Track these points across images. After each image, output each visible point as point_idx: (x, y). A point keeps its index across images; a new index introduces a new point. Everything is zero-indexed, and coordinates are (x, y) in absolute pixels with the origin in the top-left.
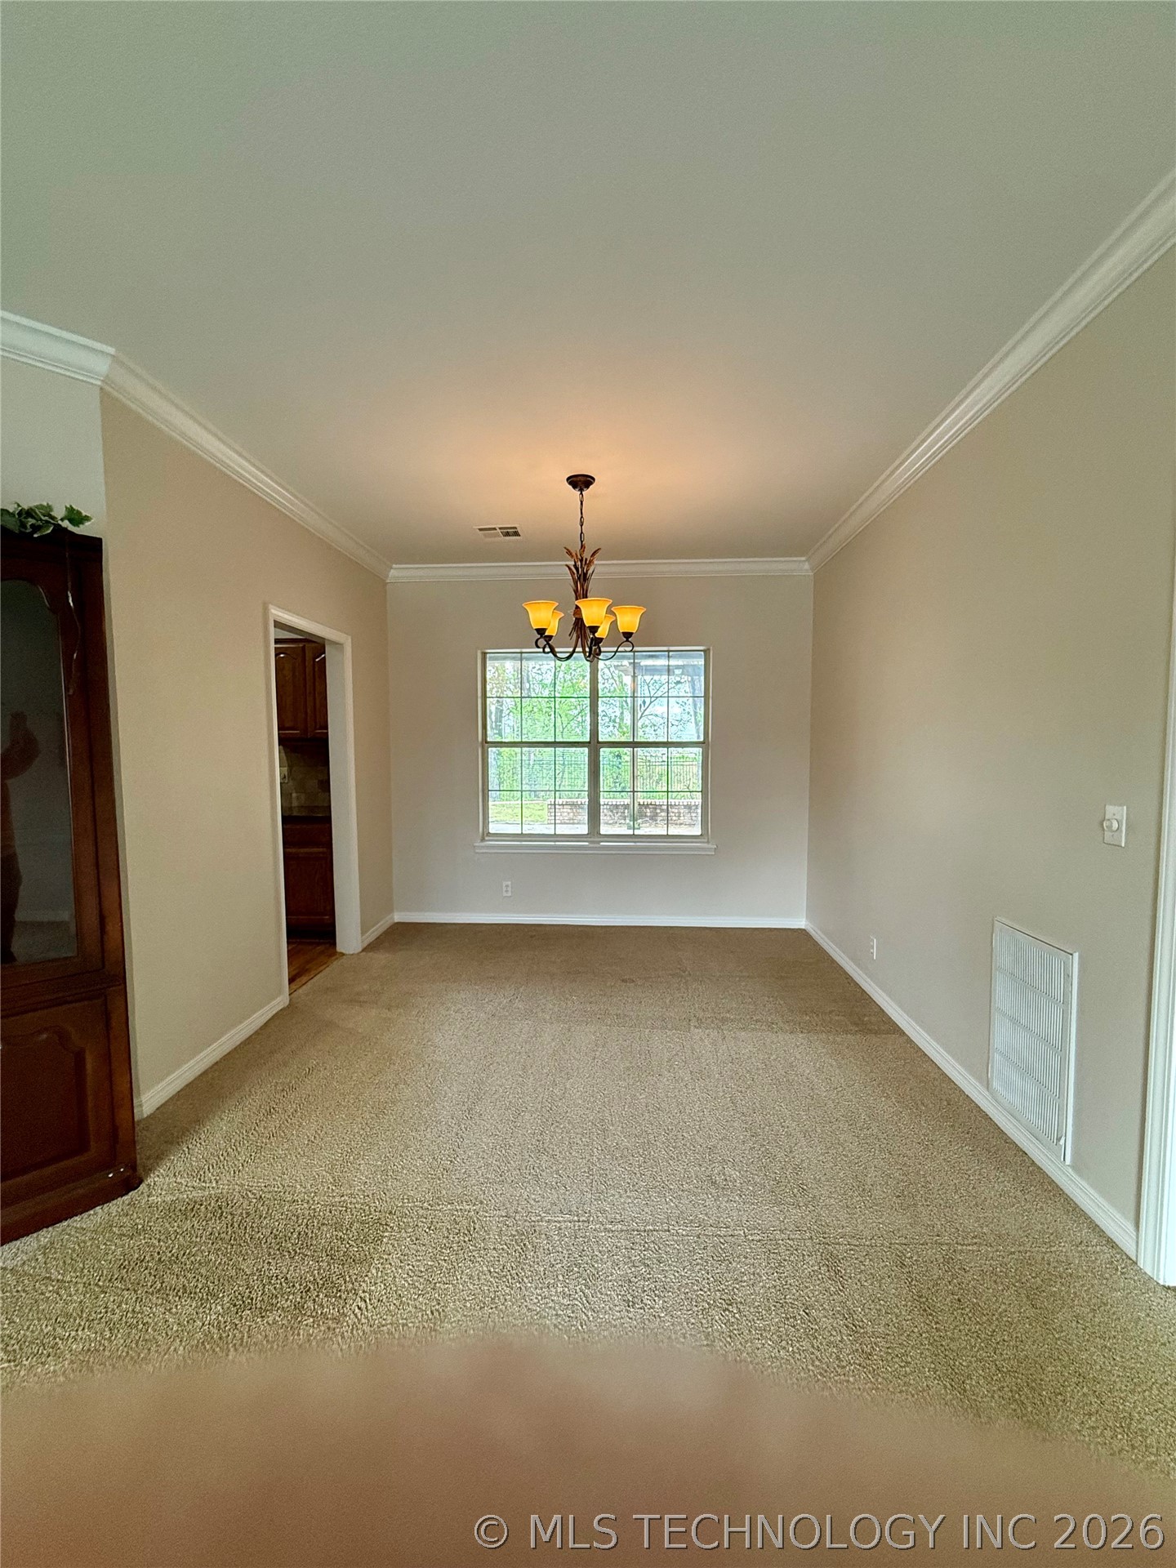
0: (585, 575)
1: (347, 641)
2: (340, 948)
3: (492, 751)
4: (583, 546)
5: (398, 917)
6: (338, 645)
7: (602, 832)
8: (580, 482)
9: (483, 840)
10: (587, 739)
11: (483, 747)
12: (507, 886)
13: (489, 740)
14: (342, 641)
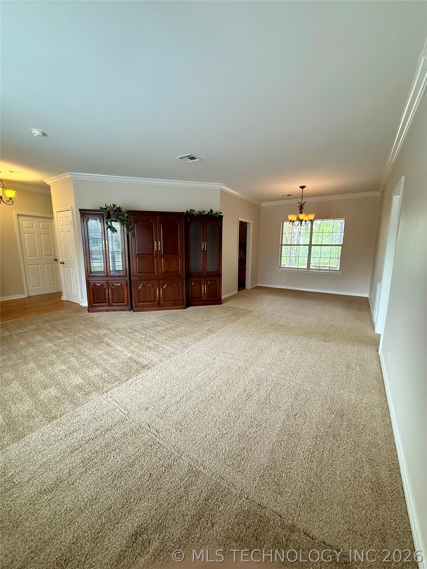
0: (302, 207)
1: (252, 222)
2: (246, 288)
3: (283, 247)
4: (302, 202)
5: (258, 285)
6: (250, 223)
7: (311, 268)
8: (302, 187)
9: (279, 268)
10: (309, 244)
11: (281, 245)
12: (284, 280)
13: (283, 244)
14: (250, 222)
